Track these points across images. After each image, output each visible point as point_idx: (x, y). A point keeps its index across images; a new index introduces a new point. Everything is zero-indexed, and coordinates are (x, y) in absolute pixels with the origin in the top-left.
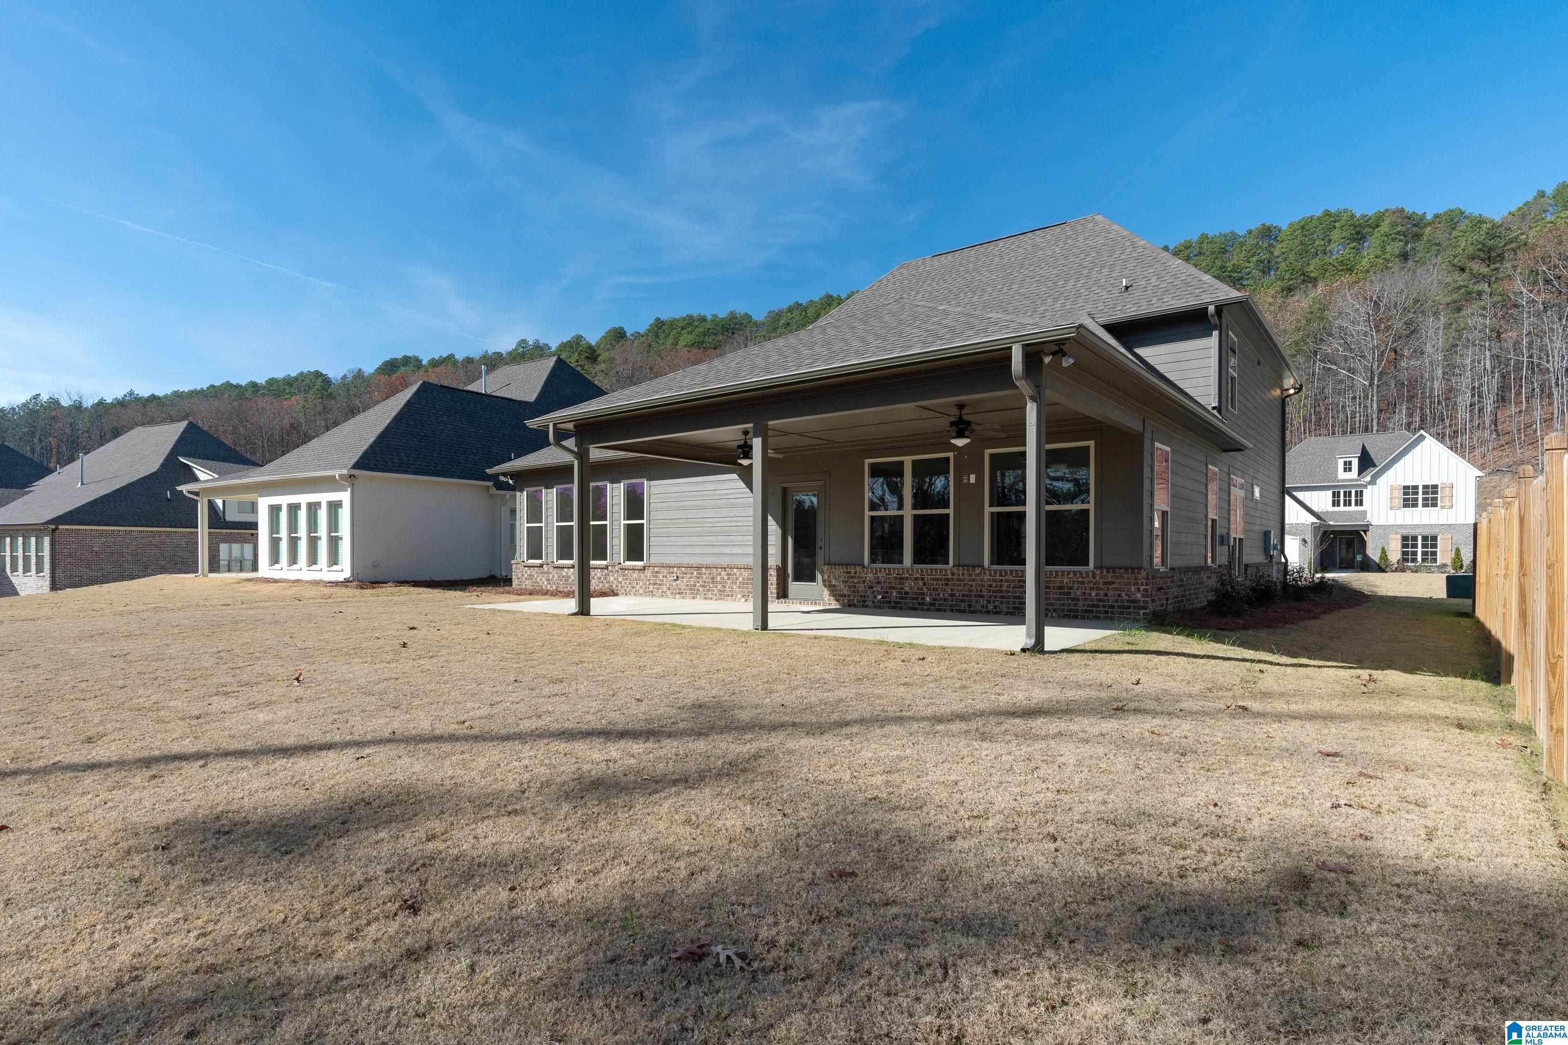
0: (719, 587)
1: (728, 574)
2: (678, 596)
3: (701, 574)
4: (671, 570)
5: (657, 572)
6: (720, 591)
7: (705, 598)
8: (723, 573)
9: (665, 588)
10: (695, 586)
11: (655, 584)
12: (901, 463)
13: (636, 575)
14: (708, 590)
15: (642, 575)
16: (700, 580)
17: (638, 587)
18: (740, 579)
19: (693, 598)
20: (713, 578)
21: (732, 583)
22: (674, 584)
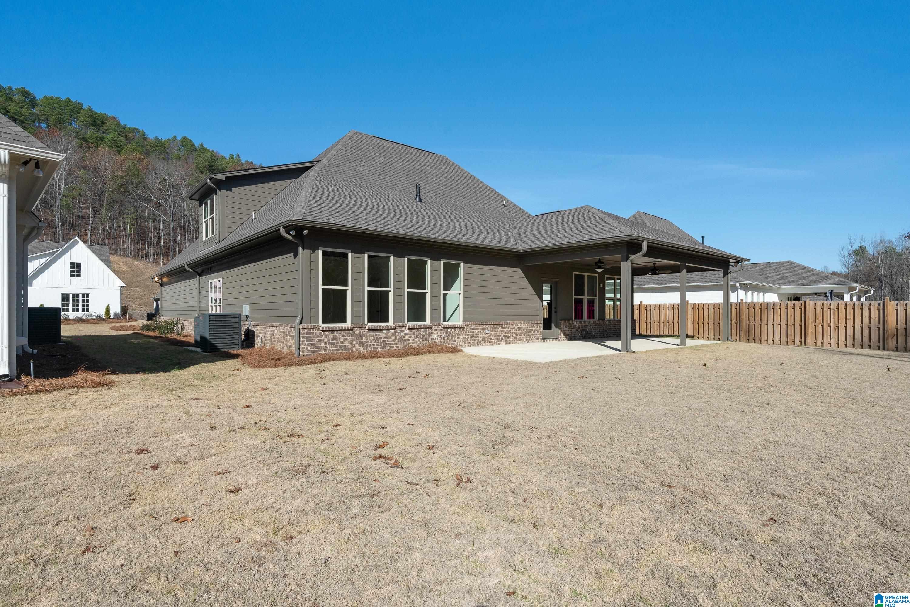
0: (514, 335)
1: (519, 328)
2: (488, 344)
3: (503, 328)
4: (484, 327)
5: (474, 329)
6: (515, 338)
7: (506, 344)
8: (516, 327)
9: (479, 340)
10: (500, 336)
11: (472, 337)
12: (584, 276)
13: (457, 332)
14: (508, 338)
15: (462, 332)
16: (503, 332)
17: (459, 340)
18: (525, 330)
19: (499, 344)
20: (510, 331)
21: (521, 333)
22: (486, 336)
